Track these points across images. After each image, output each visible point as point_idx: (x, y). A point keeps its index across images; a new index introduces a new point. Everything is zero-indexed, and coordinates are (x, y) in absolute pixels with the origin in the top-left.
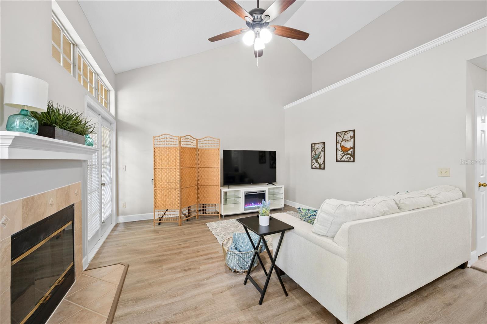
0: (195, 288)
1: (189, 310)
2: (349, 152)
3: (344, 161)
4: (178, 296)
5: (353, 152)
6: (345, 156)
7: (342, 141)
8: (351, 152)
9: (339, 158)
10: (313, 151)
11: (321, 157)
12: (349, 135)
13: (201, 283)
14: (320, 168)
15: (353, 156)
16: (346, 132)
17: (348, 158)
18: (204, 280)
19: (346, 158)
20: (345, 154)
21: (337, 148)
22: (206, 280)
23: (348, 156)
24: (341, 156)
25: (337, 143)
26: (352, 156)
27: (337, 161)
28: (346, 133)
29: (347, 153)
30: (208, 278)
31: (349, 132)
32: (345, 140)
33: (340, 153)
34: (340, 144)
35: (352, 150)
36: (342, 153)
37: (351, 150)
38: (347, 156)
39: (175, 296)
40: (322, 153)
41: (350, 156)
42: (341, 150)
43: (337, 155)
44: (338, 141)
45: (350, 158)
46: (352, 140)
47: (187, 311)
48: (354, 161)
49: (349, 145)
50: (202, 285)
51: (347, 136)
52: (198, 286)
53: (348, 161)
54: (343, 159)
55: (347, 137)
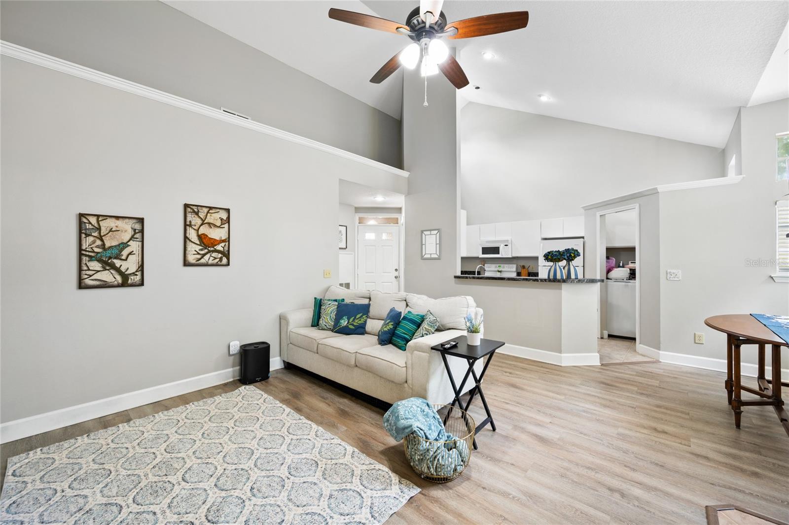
0: (540, 498)
1: (572, 481)
2: (219, 247)
3: (206, 265)
4: (577, 510)
5: (226, 249)
6: (208, 256)
7: (202, 224)
8: (224, 248)
9: (191, 258)
10: (87, 235)
11: (130, 254)
12: (217, 216)
13: (524, 498)
14: (125, 284)
15: (226, 254)
16: (211, 208)
17: (215, 258)
18: (514, 497)
19: (212, 258)
20: (209, 252)
21: (186, 238)
22: (510, 494)
23: (214, 255)
24: (198, 254)
25: (188, 227)
26: (224, 256)
27: (186, 264)
28: (211, 211)
29: (212, 249)
30: (505, 494)
31: (218, 210)
32: (209, 224)
33: (193, 248)
34: (198, 230)
35: (225, 245)
36: (201, 247)
37: (223, 244)
38: (212, 255)
39: (581, 513)
40: (134, 246)
41: (220, 255)
42: (198, 243)
43: (187, 252)
44: (188, 223)
45: (221, 259)
46: (226, 226)
47: (576, 482)
48: (228, 264)
49: (216, 234)
50: (525, 494)
51: (212, 218)
52: (533, 497)
53: (216, 265)
54: (202, 261)
55: (214, 218)
